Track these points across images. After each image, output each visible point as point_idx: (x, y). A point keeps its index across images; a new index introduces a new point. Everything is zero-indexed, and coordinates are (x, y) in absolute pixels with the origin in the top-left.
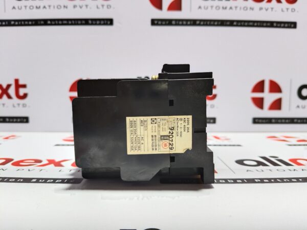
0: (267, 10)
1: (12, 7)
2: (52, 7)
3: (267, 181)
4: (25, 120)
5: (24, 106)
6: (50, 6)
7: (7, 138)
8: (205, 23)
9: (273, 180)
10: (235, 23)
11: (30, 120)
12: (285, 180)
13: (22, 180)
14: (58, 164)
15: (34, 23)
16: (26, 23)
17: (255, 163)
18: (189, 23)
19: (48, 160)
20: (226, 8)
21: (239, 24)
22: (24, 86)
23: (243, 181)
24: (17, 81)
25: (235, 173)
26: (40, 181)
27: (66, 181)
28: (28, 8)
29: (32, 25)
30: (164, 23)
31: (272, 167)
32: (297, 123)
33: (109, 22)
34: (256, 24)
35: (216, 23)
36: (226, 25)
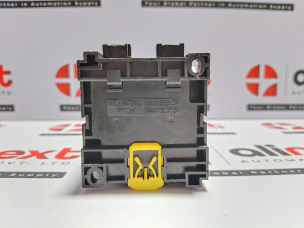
3: (264, 173)
4: (10, 108)
5: (9, 93)
8: (199, 5)
9: (270, 172)
10: (230, 5)
11: (16, 108)
12: (283, 172)
13: (1, 174)
14: (41, 156)
15: (16, 5)
16: (8, 4)
17: (250, 153)
18: (181, 4)
19: (31, 152)
21: (234, 6)
22: (8, 73)
23: (239, 173)
24: (0, 67)
25: (229, 164)
26: (20, 175)
27: (47, 175)
29: (15, 7)
30: (155, 4)
31: (268, 157)
32: (292, 109)
33: (96, 4)
34: (251, 6)
35: (210, 5)
36: (221, 7)
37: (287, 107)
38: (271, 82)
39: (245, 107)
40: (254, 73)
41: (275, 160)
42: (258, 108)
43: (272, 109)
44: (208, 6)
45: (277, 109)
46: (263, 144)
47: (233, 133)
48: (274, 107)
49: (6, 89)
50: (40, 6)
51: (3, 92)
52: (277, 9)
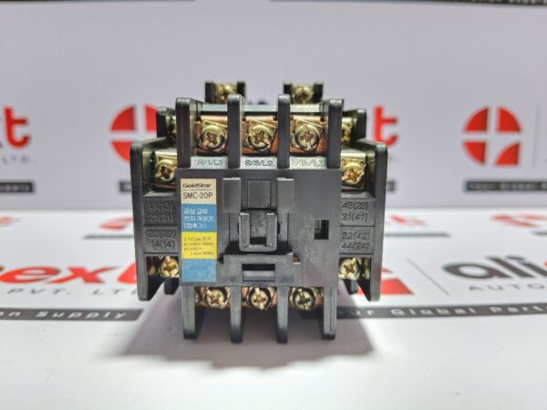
37: (538, 186)
38: (509, 139)
39: (460, 186)
40: (479, 122)
41: (530, 286)
42: (485, 187)
43: (510, 189)
45: (518, 190)
46: (502, 255)
47: (444, 235)
48: (514, 186)
51: (14, 158)
52: (521, 4)
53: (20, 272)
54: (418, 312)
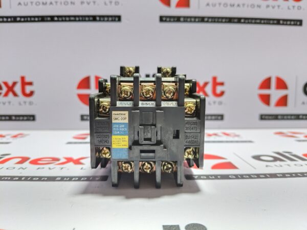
0: (273, 7)
1: (18, 3)
2: (59, 4)
3: (289, 175)
4: (31, 118)
5: (31, 103)
6: (56, 2)
7: (15, 136)
8: (213, 20)
9: (294, 175)
10: (242, 21)
12: (305, 175)
13: (46, 179)
15: (40, 19)
16: (33, 19)
17: (271, 159)
18: (197, 20)
20: (233, 5)
21: (247, 21)
22: (30, 84)
23: (266, 176)
24: (23, 78)
25: (255, 168)
26: (65, 179)
27: (91, 179)
28: (34, 4)
29: (38, 21)
30: (172, 20)
31: (289, 162)
32: (302, 119)
33: (117, 19)
34: (263, 22)
35: (224, 20)
36: (234, 22)
37: (297, 117)
38: (282, 93)
39: (257, 117)
40: (266, 84)
41: (295, 165)
42: (271, 117)
43: (283, 119)
44: (222, 22)
45: (288, 119)
46: (281, 151)
47: (250, 142)
48: (285, 117)
49: (28, 99)
50: (62, 21)
51: (25, 102)
52: (286, 24)
53: (39, 160)
54: (242, 177)
